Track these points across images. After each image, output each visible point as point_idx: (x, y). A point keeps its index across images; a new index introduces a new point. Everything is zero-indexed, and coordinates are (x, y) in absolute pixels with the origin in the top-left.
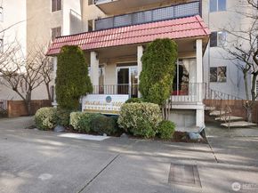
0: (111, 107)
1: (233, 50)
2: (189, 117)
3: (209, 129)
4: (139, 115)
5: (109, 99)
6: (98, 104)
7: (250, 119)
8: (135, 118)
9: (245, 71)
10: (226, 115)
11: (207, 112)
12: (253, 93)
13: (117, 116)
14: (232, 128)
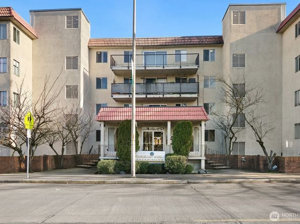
0: (153, 159)
1: (219, 123)
2: (197, 164)
3: (207, 170)
4: (178, 162)
5: (152, 154)
6: (145, 157)
7: (228, 165)
8: (176, 163)
9: (226, 137)
10: (216, 163)
11: (206, 161)
12: (230, 150)
13: (164, 164)
14: (219, 169)
